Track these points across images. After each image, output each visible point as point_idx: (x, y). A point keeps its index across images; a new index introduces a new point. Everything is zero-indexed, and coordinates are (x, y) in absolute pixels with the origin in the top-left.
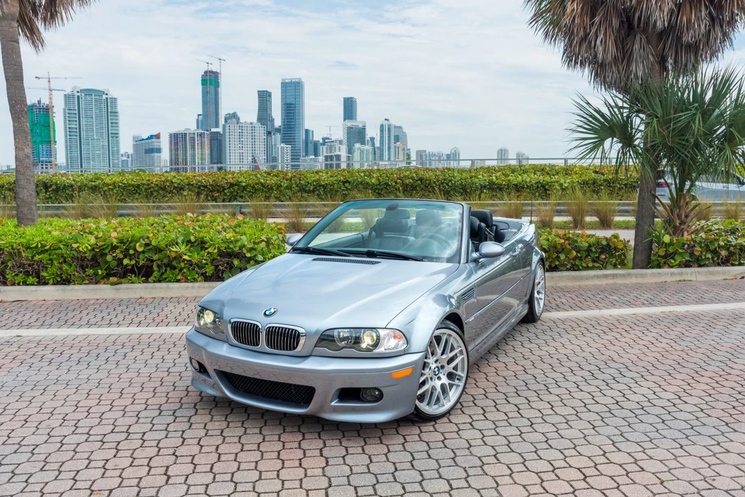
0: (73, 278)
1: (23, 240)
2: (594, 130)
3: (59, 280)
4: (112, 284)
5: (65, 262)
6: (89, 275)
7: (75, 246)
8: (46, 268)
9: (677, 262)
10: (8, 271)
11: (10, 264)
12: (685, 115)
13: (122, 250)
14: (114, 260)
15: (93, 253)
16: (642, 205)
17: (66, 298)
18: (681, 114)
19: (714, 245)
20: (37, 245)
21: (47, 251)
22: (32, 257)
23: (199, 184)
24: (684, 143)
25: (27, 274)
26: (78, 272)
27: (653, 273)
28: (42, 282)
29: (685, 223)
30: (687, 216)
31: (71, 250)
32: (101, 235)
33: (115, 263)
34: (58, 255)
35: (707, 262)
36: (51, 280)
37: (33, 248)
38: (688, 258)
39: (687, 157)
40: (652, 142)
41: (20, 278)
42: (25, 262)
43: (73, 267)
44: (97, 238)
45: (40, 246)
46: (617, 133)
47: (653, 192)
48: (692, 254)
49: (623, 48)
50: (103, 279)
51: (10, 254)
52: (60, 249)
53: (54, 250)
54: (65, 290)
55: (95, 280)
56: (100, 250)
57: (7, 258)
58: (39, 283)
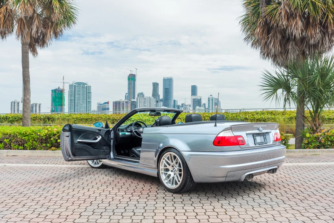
0: (37, 147)
1: (18, 131)
2: (271, 86)
3: (32, 148)
4: (53, 150)
5: (34, 140)
6: (44, 147)
7: (39, 134)
8: (27, 143)
9: (313, 146)
10: (12, 144)
11: (13, 141)
12: (312, 76)
13: (57, 136)
14: (54, 140)
15: (46, 137)
16: (298, 121)
17: (33, 155)
18: (311, 76)
19: (331, 138)
20: (24, 133)
21: (27, 135)
22: (22, 138)
23: (113, 119)
24: (314, 90)
25: (19, 145)
26: (39, 145)
27: (300, 151)
28: (25, 148)
29: (318, 128)
30: (319, 125)
31: (37, 135)
32: (50, 129)
33: (54, 141)
34: (31, 137)
35: (329, 146)
36: (29, 148)
37: (22, 134)
38: (318, 144)
39: (316, 96)
40: (299, 90)
41: (16, 147)
42: (19, 140)
43: (38, 143)
44: (48, 131)
45: (25, 133)
46: (283, 86)
47: (302, 114)
48: (320, 142)
49: (285, 49)
50: (49, 148)
51: (13, 136)
52: (33, 135)
53: (31, 135)
54: (33, 152)
55: (47, 148)
56: (49, 136)
57: (12, 138)
58: (24, 149)
